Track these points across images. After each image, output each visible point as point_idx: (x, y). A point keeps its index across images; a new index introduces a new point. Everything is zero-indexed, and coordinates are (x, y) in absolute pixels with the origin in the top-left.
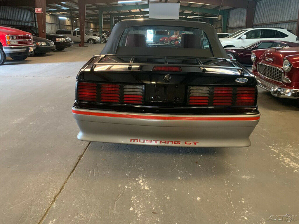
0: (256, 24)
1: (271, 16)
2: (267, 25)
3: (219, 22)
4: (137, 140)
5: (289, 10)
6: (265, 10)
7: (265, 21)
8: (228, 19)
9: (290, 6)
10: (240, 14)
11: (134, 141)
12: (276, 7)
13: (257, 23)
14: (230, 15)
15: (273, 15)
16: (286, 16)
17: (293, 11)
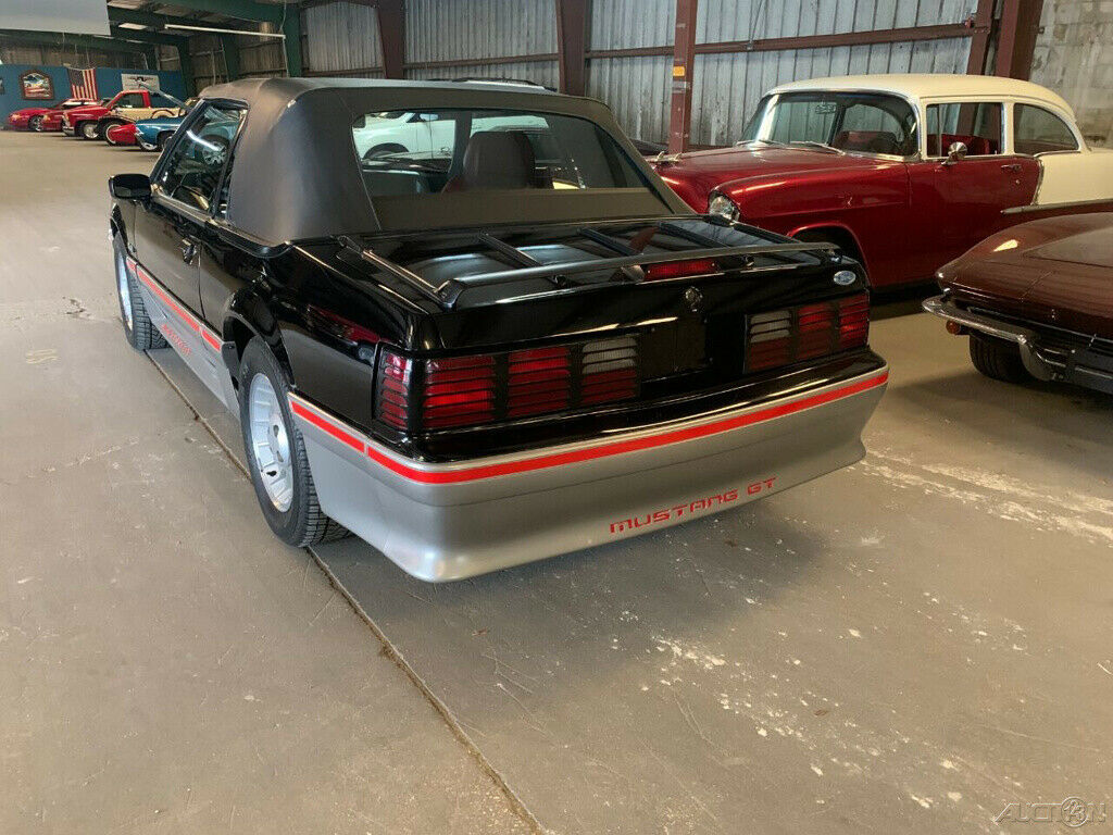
0: (415, 64)
1: (465, 38)
2: (456, 67)
3: (267, 48)
4: (629, 521)
5: (519, 21)
6: (441, 17)
7: (446, 55)
8: (304, 41)
9: (521, 10)
10: (349, 26)
11: (621, 529)
12: (474, 10)
13: (421, 59)
14: (310, 28)
15: (471, 35)
16: (515, 42)
17: (533, 24)
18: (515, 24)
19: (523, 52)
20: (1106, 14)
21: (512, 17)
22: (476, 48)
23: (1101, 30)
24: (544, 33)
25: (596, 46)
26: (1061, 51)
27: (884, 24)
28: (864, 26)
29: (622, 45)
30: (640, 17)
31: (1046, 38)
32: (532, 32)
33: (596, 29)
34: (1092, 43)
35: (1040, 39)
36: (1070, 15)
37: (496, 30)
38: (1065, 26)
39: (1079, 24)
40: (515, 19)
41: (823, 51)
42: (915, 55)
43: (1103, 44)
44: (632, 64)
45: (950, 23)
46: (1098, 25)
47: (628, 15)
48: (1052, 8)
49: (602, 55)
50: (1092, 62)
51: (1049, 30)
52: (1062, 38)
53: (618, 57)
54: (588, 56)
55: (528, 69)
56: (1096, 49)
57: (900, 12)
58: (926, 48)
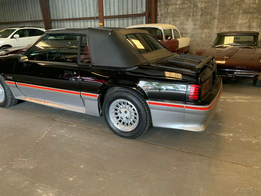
1: (9, 16)
15: (11, 15)
18: (26, 13)
19: (30, 20)
20: (170, 12)
21: (24, 11)
22: (13, 19)
23: (169, 15)
24: (36, 15)
25: (52, 18)
26: (162, 19)
27: (125, 13)
28: (121, 14)
29: (60, 18)
30: (64, 11)
31: (159, 16)
32: (32, 15)
33: (52, 14)
34: (168, 17)
35: (158, 17)
36: (163, 12)
37: (20, 14)
38: (162, 14)
39: (165, 14)
40: (26, 11)
41: (113, 19)
42: (133, 20)
43: (170, 17)
44: (64, 23)
45: (139, 13)
46: (168, 14)
47: (61, 11)
48: (159, 11)
49: (54, 20)
50: (168, 21)
51: (159, 15)
52: (162, 17)
53: (59, 21)
54: (51, 21)
55: (32, 24)
56: (169, 19)
57: (128, 11)
58: (135, 18)
